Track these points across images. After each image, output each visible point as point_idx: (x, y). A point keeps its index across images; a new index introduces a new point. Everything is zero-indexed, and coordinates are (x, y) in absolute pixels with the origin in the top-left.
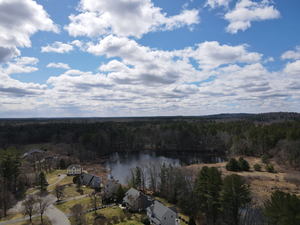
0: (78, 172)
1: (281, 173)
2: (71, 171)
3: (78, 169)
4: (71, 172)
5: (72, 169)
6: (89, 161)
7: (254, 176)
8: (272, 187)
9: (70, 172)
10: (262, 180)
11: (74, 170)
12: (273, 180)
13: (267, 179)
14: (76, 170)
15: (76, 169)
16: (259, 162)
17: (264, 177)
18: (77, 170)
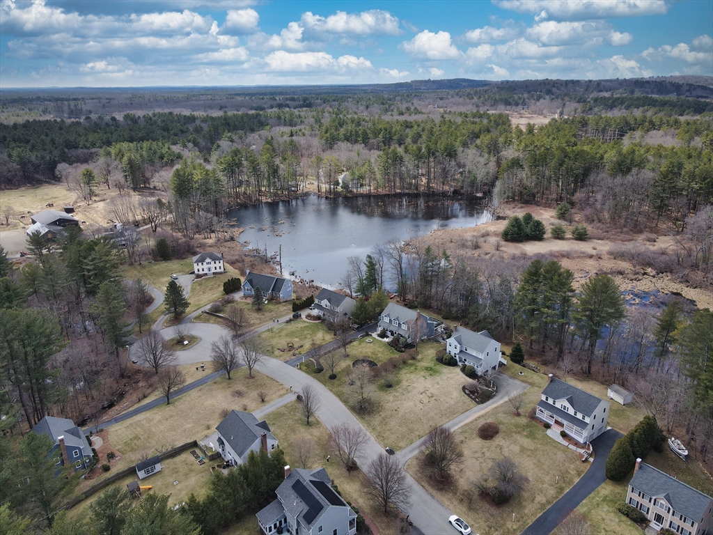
0: (218, 268)
1: (599, 241)
2: (203, 267)
3: (217, 262)
4: (203, 270)
5: (205, 263)
6: (206, 237)
7: (557, 252)
8: (595, 271)
9: (201, 270)
10: (574, 258)
11: (209, 265)
12: (591, 257)
13: (582, 255)
14: (213, 265)
15: (213, 263)
16: (552, 217)
17: (576, 252)
18: (215, 265)
